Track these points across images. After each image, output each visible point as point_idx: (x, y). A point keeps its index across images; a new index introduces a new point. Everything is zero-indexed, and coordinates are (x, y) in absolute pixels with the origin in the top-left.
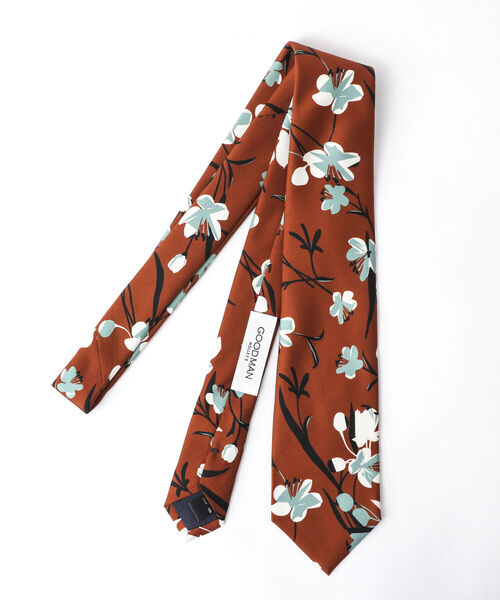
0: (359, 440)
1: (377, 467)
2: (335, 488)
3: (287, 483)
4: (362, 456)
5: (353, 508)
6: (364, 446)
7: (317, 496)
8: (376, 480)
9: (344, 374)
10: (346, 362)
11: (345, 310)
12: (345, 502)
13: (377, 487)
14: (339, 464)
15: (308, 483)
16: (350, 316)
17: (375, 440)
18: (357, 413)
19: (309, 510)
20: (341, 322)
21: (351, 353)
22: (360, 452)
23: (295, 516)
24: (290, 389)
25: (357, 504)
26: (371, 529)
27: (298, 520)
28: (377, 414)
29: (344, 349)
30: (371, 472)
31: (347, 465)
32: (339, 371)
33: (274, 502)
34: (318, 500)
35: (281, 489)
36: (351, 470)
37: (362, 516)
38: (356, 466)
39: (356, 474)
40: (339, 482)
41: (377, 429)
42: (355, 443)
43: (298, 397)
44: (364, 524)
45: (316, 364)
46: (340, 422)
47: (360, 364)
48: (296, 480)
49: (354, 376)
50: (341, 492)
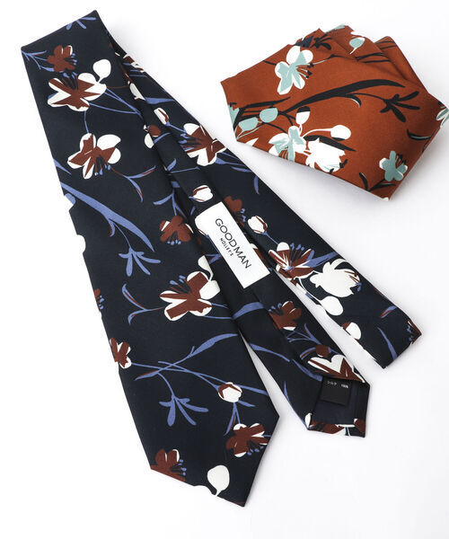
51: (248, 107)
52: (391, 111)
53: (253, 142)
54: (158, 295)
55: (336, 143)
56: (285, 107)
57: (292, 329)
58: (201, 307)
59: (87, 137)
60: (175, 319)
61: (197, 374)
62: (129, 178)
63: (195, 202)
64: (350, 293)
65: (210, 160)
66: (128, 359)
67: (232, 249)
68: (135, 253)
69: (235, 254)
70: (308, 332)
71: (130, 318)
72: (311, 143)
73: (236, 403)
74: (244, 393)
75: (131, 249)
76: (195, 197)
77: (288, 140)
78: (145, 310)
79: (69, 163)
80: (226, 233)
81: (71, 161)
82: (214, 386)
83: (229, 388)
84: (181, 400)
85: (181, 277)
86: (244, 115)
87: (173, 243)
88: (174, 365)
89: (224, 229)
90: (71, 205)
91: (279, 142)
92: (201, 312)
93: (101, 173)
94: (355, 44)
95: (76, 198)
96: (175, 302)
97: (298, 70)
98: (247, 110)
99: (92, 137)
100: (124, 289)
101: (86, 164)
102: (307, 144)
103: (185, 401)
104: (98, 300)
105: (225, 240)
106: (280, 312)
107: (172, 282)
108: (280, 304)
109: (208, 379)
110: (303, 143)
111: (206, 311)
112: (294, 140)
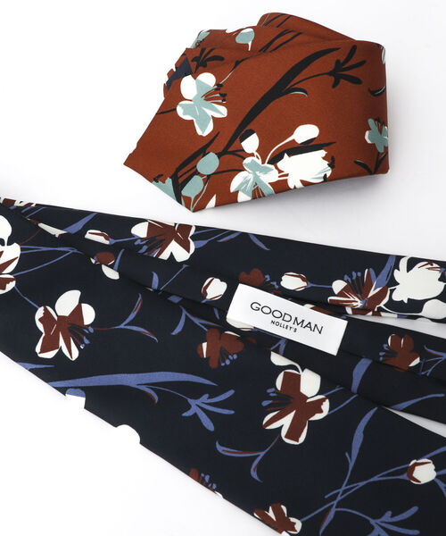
0: (287, 163)
1: (257, 195)
2: (222, 148)
3: (219, 87)
4: (266, 171)
5: (202, 175)
6: (280, 171)
7: (210, 128)
8: (242, 197)
12: (209, 164)
13: (232, 200)
14: (251, 144)
15: (222, 112)
17: (290, 184)
18: (322, 153)
19: (191, 122)
22: (272, 167)
23: (183, 106)
24: (338, 61)
25: (208, 179)
26: (180, 202)
27: (180, 111)
28: (325, 178)
30: (250, 187)
31: (252, 155)
34: (205, 130)
36: (247, 161)
37: (194, 188)
38: (254, 166)
39: (244, 170)
40: (230, 150)
41: (305, 184)
42: (282, 158)
43: (330, 74)
44: (185, 192)
48: (223, 96)
50: (219, 155)
51: (178, 170)
52: (342, 81)
53: (213, 202)
54: (262, 428)
55: (308, 147)
56: (221, 143)
57: (417, 361)
58: (316, 407)
59: (40, 313)
60: (302, 439)
61: (376, 478)
62: (122, 326)
63: (213, 303)
64: (442, 285)
65: (188, 250)
66: (293, 520)
67: (290, 324)
68: (198, 402)
69: (299, 327)
70: (435, 352)
71: (254, 474)
72: (280, 164)
73: (437, 477)
74: (435, 460)
75: (190, 401)
76: (209, 297)
77: (251, 177)
78: (262, 454)
79: (41, 355)
80: (272, 312)
81: (42, 352)
82: (401, 477)
83: (417, 468)
84: (383, 519)
85: (269, 391)
86: (180, 181)
87: (228, 362)
88: (344, 488)
89: (266, 310)
90: (82, 401)
91: (242, 184)
92: (321, 411)
93: (87, 341)
94: (247, 39)
95: (82, 388)
96: (286, 422)
97: (207, 100)
98: (180, 174)
99: (46, 310)
100: (220, 449)
101: (62, 343)
102: (277, 168)
103: (387, 516)
104: (202, 482)
105: (276, 320)
106: (391, 353)
107: (265, 403)
108: (385, 346)
109: (388, 475)
110: (270, 170)
111: (326, 406)
112: (258, 173)
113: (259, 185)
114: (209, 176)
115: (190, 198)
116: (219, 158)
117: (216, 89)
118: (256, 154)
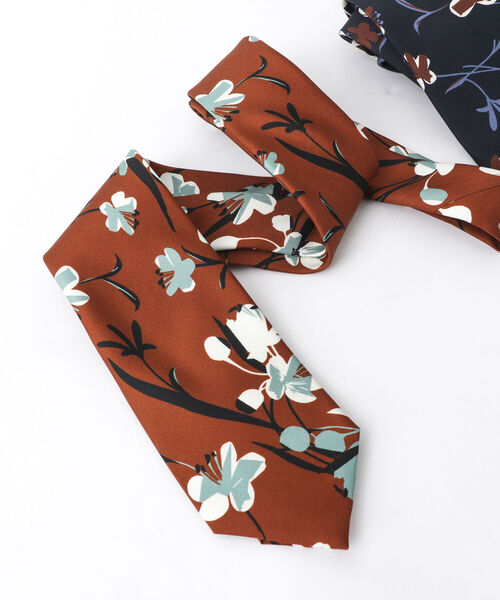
0: (257, 353)
1: (303, 372)
2: (269, 431)
3: (200, 469)
4: (275, 371)
5: (312, 439)
6: (269, 357)
7: (252, 456)
8: (315, 387)
9: (179, 290)
10: (171, 274)
11: (126, 215)
12: (295, 439)
13: (321, 394)
14: (252, 398)
15: (227, 450)
16: (135, 218)
17: (276, 341)
18: (230, 323)
19: (253, 483)
20: (131, 231)
21: (169, 260)
22: (268, 367)
23: (240, 504)
24: (124, 354)
25: (313, 431)
26: (357, 448)
27: (247, 505)
28: (255, 307)
29: (157, 261)
30: (302, 382)
31: (264, 392)
32: (171, 291)
33: (198, 505)
34: (257, 462)
35: (196, 483)
36: (273, 395)
37: (331, 440)
38: (276, 386)
39: (285, 396)
40: (268, 420)
41: (269, 326)
42: (253, 360)
43: (142, 356)
44: (341, 448)
45: (137, 303)
46: (216, 350)
47: (190, 265)
48: (209, 458)
49: (193, 284)
50: (280, 430)
51: (319, 470)
52: (144, 342)
53: (334, 411)
55: (230, 340)
56: (264, 434)
72: (262, 360)
77: (289, 386)
86: (330, 460)
91: (302, 391)
97: (220, 476)
98: (324, 466)
102: (267, 361)
110: (271, 367)
112: (282, 379)
113: (294, 373)
114: (310, 431)
115: (346, 439)
116: (283, 429)
117: (204, 470)
118: (261, 389)
